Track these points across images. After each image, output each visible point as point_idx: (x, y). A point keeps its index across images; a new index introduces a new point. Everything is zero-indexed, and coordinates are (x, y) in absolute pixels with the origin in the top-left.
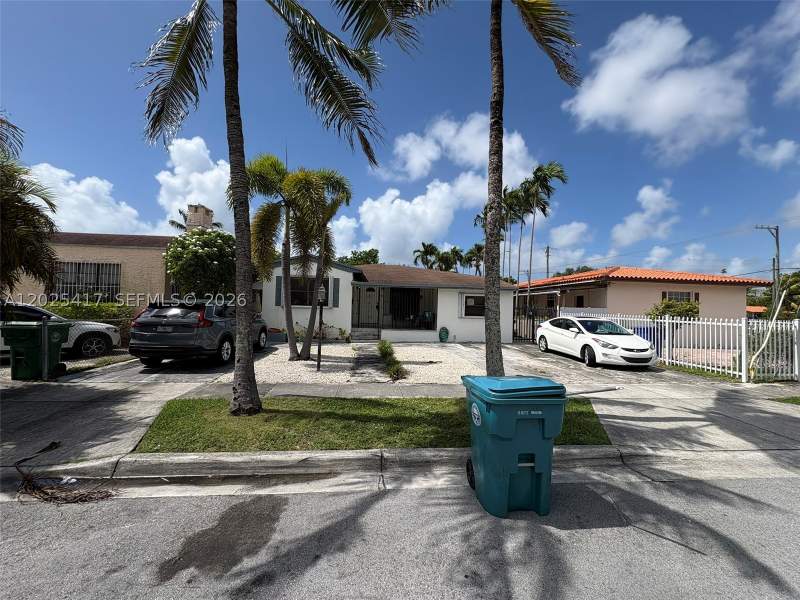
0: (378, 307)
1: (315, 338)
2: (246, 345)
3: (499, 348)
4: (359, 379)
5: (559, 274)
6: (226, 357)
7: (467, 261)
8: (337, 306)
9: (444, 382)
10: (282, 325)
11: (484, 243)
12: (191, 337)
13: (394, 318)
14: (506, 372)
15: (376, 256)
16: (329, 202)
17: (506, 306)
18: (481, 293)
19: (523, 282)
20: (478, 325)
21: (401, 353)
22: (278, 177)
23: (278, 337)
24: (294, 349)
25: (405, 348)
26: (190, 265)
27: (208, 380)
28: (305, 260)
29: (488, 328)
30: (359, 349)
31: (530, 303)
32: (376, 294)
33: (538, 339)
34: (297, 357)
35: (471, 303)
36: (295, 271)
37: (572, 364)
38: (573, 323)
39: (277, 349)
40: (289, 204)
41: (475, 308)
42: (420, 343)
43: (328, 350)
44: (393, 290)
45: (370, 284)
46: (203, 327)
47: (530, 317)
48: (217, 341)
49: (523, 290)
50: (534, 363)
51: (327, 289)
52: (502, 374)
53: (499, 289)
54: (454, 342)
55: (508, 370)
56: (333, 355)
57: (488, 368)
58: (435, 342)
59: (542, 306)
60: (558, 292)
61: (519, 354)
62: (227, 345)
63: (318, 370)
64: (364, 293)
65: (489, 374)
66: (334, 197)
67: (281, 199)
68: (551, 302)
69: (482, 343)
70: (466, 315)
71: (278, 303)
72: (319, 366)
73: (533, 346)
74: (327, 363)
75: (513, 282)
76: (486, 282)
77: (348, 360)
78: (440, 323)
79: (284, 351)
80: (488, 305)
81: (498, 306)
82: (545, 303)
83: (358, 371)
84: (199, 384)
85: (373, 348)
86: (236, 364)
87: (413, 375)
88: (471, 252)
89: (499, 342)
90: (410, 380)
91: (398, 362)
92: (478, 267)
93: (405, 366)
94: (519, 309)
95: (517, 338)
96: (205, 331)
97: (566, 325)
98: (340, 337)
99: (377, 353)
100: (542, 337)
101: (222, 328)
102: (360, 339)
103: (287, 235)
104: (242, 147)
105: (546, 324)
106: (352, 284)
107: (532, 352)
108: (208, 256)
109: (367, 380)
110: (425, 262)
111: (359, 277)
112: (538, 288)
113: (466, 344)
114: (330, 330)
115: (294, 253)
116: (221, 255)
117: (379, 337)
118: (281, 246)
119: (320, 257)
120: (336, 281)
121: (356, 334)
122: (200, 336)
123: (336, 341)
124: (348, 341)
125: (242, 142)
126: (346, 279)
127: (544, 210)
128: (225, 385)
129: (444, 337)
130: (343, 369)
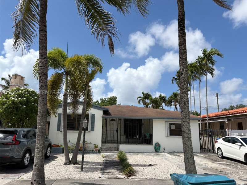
0: (117, 131)
1: (80, 150)
2: (41, 155)
3: (192, 156)
4: (107, 176)
5: (225, 110)
6: (26, 163)
7: (169, 103)
8: (93, 130)
9: (160, 178)
10: (61, 142)
11: (179, 92)
12: (7, 151)
13: (127, 137)
14: (197, 171)
15: (115, 101)
16: (90, 72)
17: (195, 129)
18: (178, 122)
19: (204, 114)
20: (178, 141)
21: (132, 159)
22: (62, 59)
23: (58, 150)
24: (67, 157)
25: (134, 156)
26: (10, 108)
27: (15, 177)
28: (75, 103)
29: (184, 144)
30: (107, 157)
31: (209, 127)
32: (116, 123)
33: (216, 150)
34: (69, 162)
35: (173, 127)
36: (69, 111)
37: (240, 166)
38: (238, 139)
39: (57, 157)
40: (68, 73)
41: (176, 131)
42: (142, 153)
43: (88, 158)
44: (126, 120)
45: (113, 116)
46: (14, 144)
47: (210, 136)
48: (22, 154)
49: (204, 119)
50: (215, 165)
51: (88, 121)
52: (196, 173)
53: (190, 119)
54: (164, 152)
55: (199, 170)
56: (90, 161)
57: (186, 168)
58: (152, 152)
59: (217, 129)
60: (226, 120)
61: (205, 160)
62: (28, 155)
63: (82, 170)
64: (109, 122)
65: (187, 173)
66: (93, 69)
67: (63, 70)
68: (222, 126)
69: (181, 152)
70: (170, 135)
71: (59, 129)
72: (82, 168)
73: (214, 155)
74: (87, 166)
75: (197, 114)
76: (181, 116)
77: (99, 164)
78: (155, 140)
79: (61, 159)
80: (184, 129)
81: (189, 130)
82: (218, 127)
83: (106, 171)
84: (10, 180)
85: (114, 156)
86: (34, 168)
87: (140, 173)
88: (171, 97)
89: (192, 152)
90: (138, 177)
91: (130, 165)
92: (175, 106)
93: (134, 168)
94: (202, 131)
95: (203, 149)
96: (16, 147)
97: (233, 141)
98: (95, 150)
99: (117, 160)
100: (219, 148)
101: (25, 145)
102: (107, 150)
103: (66, 90)
104: (46, 46)
105: (220, 141)
106: (102, 117)
107: (213, 158)
108: (21, 103)
109: (112, 176)
110: (145, 103)
111: (106, 113)
112: (213, 118)
113: (171, 153)
114: (89, 145)
115: (69, 100)
116: (28, 102)
117: (118, 149)
118: (63, 97)
119: (85, 102)
120: (93, 116)
121: (105, 147)
122: (12, 150)
123: (92, 152)
124: (99, 152)
125: (46, 43)
126: (98, 114)
127: (212, 73)
128: (25, 181)
129: (158, 149)
130: (96, 170)
